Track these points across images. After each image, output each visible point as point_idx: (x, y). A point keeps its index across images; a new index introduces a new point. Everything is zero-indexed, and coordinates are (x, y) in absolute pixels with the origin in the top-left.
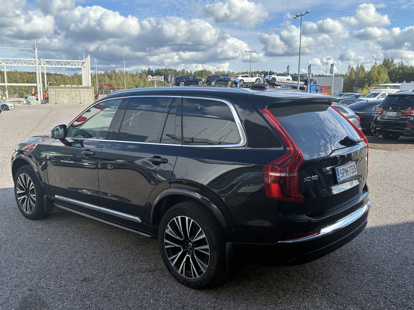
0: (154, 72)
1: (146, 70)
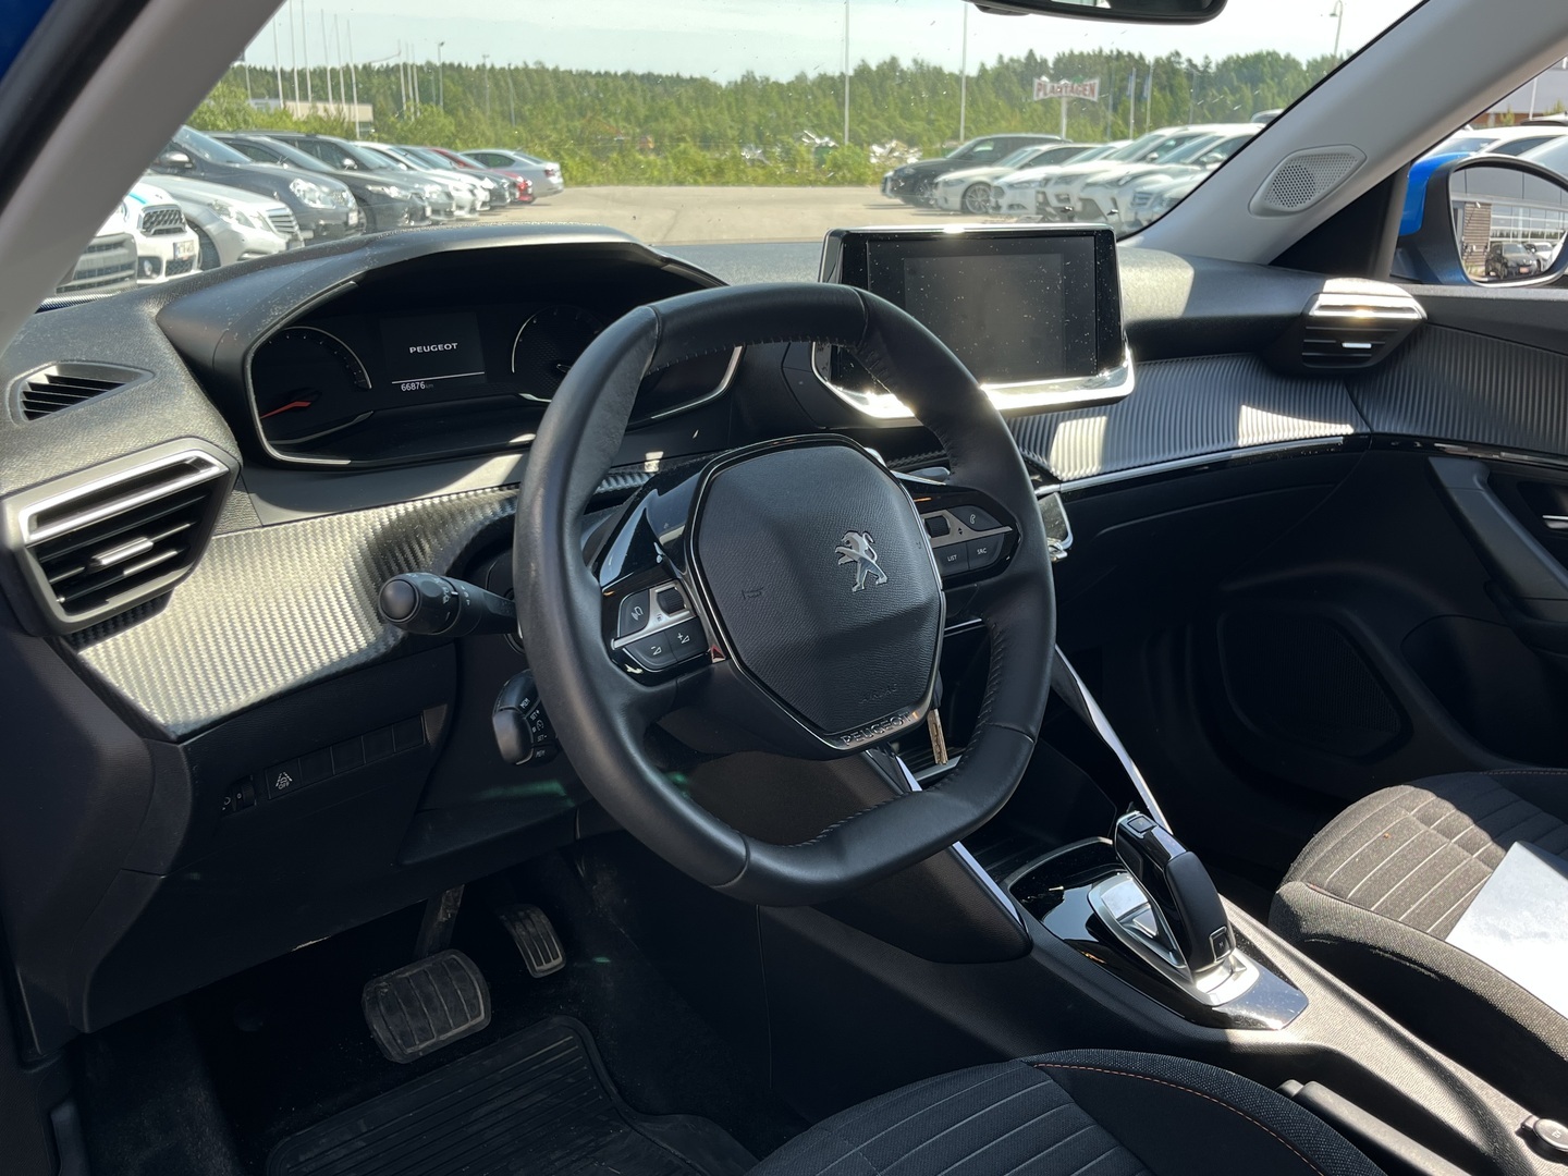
0: (1051, 64)
1: (1015, 58)
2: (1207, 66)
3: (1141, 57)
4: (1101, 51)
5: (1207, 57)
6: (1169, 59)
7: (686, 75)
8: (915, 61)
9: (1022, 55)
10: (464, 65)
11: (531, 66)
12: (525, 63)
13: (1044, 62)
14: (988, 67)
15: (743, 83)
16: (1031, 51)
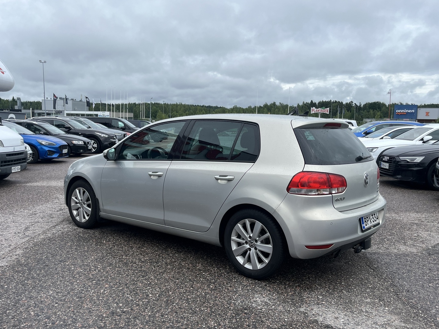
1: (307, 102)
2: (360, 105)
3: (342, 102)
4: (331, 101)
5: (360, 103)
6: (350, 103)
7: (219, 106)
8: (280, 103)
9: (310, 102)
10: (160, 103)
11: (179, 104)
12: (177, 103)
13: (316, 103)
14: (300, 105)
15: (233, 108)
16: (312, 101)
